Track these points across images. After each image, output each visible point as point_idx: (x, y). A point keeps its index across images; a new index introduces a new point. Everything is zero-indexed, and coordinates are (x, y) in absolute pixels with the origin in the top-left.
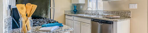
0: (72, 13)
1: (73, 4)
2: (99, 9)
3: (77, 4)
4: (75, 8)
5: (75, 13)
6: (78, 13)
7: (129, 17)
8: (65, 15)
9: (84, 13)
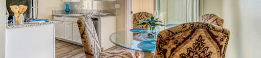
0: (63, 13)
1: (65, 3)
2: (94, 9)
3: (71, 3)
4: (67, 7)
5: (67, 13)
6: (71, 13)
7: (115, 15)
8: (53, 15)
9: (78, 13)
